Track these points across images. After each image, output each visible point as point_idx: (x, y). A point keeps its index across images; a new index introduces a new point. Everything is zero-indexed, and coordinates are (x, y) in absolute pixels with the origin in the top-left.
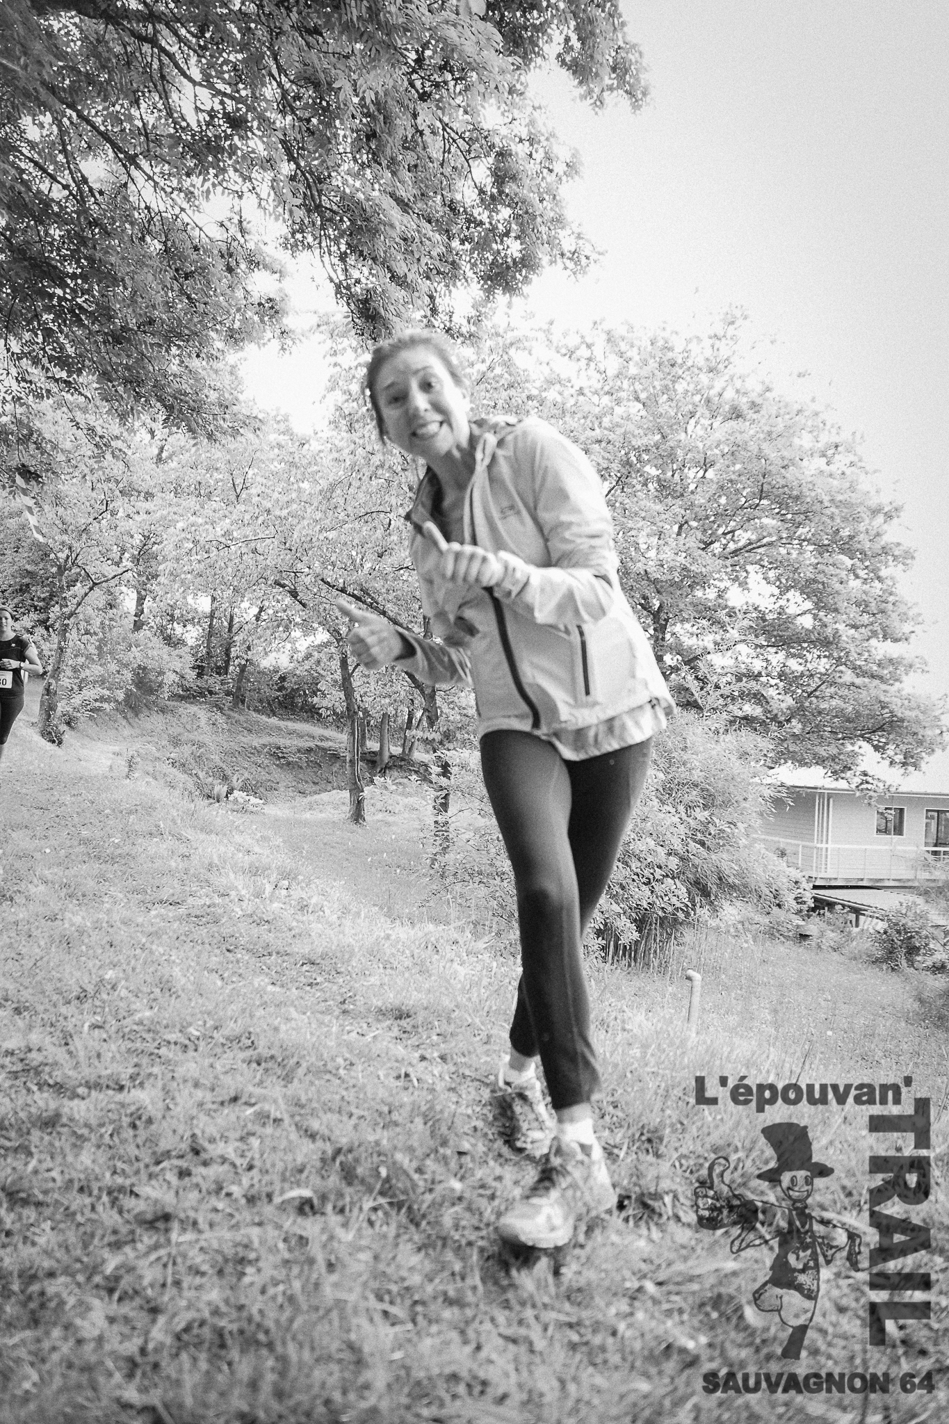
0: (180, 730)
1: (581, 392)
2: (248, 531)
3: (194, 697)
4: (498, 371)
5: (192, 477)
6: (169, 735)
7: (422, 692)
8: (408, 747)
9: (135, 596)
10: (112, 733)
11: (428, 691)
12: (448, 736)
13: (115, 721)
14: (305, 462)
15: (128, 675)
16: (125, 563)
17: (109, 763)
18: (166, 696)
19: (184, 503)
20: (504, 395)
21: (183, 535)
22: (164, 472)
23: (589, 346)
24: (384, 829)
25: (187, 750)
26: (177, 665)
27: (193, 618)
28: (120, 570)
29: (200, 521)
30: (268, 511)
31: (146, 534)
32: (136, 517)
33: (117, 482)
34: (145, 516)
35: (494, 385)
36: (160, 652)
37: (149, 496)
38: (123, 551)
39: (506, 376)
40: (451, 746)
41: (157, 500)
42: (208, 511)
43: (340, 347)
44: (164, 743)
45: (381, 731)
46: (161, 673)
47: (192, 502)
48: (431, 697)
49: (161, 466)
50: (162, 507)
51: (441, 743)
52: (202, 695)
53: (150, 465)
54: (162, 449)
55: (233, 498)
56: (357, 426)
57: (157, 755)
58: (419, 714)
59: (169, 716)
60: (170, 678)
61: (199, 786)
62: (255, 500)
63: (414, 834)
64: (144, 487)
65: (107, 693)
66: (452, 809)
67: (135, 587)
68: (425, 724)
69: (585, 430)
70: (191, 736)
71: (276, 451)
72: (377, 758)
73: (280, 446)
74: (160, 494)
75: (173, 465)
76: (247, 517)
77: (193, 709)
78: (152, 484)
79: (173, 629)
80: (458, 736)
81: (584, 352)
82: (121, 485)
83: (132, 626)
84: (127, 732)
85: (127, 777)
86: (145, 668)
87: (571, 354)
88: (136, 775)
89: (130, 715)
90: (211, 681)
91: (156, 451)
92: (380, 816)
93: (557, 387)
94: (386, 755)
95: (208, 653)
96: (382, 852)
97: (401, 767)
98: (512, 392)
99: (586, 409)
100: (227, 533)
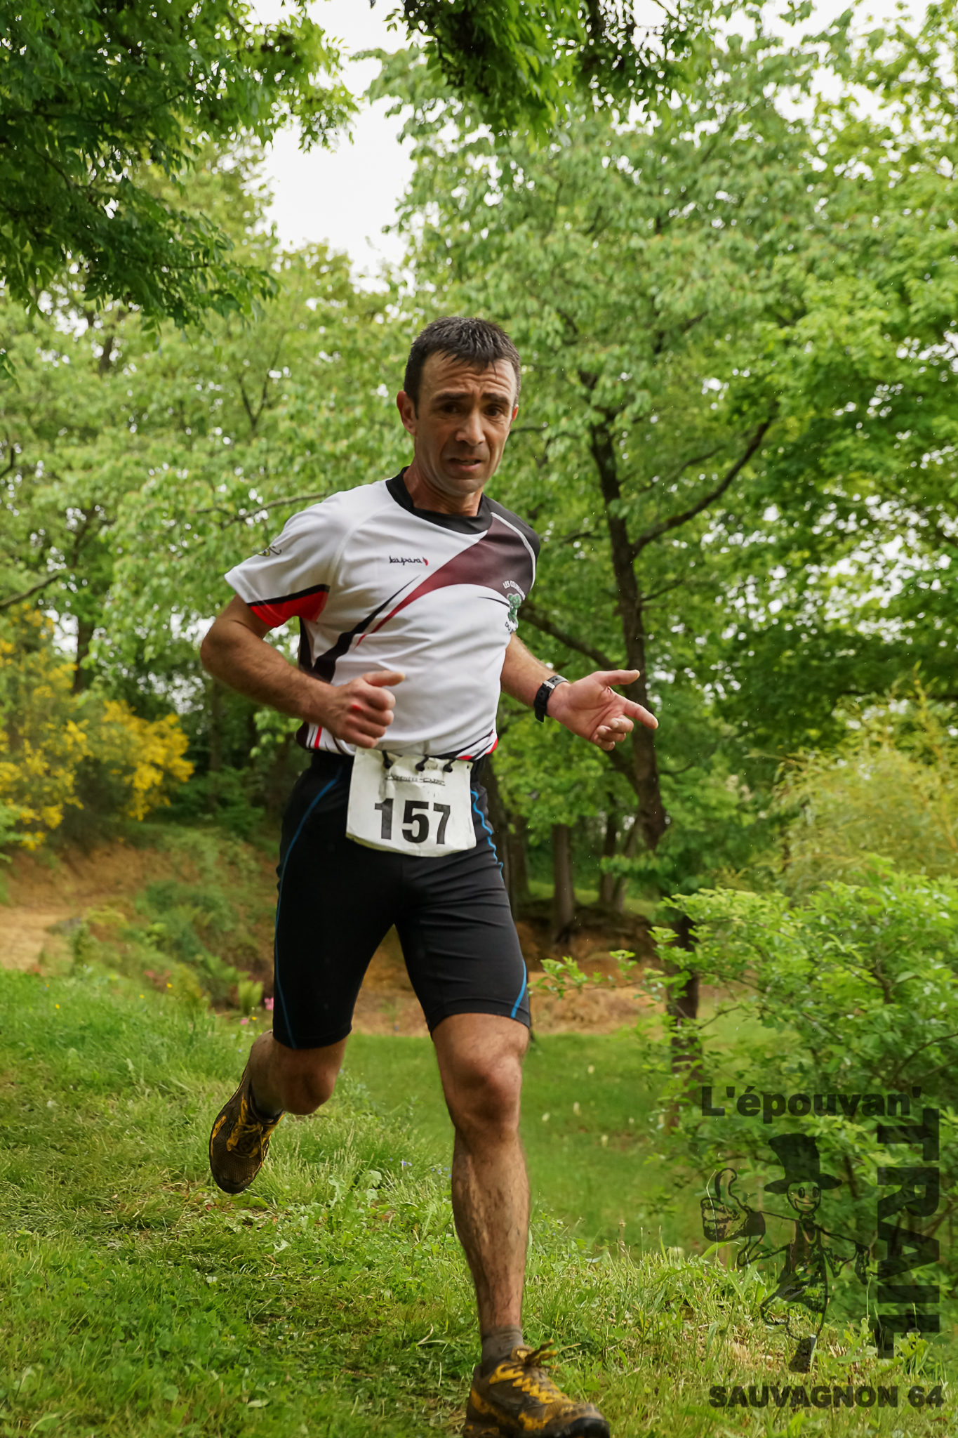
0: (170, 878)
1: (913, 155)
2: (276, 487)
3: (194, 814)
4: (743, 130)
5: (165, 394)
6: (148, 889)
7: (632, 777)
8: (610, 888)
9: (71, 625)
10: (41, 891)
11: (643, 774)
12: (688, 864)
13: (47, 867)
14: (376, 347)
15: (67, 778)
16: (53, 566)
17: (37, 948)
18: (140, 813)
19: (154, 444)
20: (756, 176)
21: (154, 504)
22: (114, 387)
23: (925, 61)
24: (571, 1054)
25: (184, 915)
26: (157, 752)
27: (185, 662)
28: (43, 579)
29: (184, 474)
30: (311, 446)
31: (87, 505)
32: (70, 478)
33: (29, 413)
34: (80, 475)
35: (736, 159)
36: (127, 730)
37: (89, 433)
38: (48, 543)
39: (759, 139)
40: (693, 882)
41: (104, 442)
42: (199, 455)
43: (432, 117)
44: (141, 903)
45: (556, 860)
46: (129, 769)
47: (169, 442)
48: (649, 788)
49: (108, 376)
50: (117, 455)
51: (674, 877)
52: (206, 808)
53: (84, 376)
54: (108, 347)
55: (244, 425)
56: (471, 267)
57: (128, 927)
58: (629, 821)
59: (148, 853)
60: (146, 778)
61: (211, 985)
62: (284, 426)
63: (634, 1062)
64: (78, 418)
65: (28, 814)
66: (705, 1011)
67: (72, 611)
68: (641, 840)
69: (926, 231)
70: (191, 889)
71: (322, 330)
72: (550, 914)
73: (327, 320)
74: (109, 430)
75: (131, 370)
76: (273, 461)
77: (192, 836)
78: (93, 410)
79: (149, 685)
80: (707, 860)
81: (914, 74)
82: (36, 418)
83: (68, 684)
84: (69, 887)
85: (72, 973)
86: (96, 763)
87: (887, 80)
88: (88, 970)
89: (74, 853)
90: (223, 779)
91: (99, 352)
92: (562, 1029)
93: (865, 150)
94: (568, 906)
95: (216, 727)
96: (570, 1103)
97: (596, 931)
98: (774, 170)
99: (929, 187)
100: (239, 495)
